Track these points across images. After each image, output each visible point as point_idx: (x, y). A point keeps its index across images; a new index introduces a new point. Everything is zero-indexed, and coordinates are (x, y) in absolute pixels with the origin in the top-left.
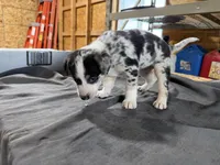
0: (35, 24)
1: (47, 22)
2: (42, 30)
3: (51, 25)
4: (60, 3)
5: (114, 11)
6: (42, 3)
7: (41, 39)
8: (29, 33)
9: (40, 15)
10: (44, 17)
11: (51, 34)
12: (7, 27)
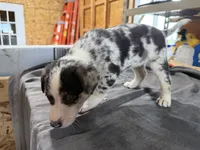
0: (60, 22)
1: (70, 20)
2: (66, 27)
3: (74, 23)
4: (82, 2)
5: (131, 7)
6: (66, 4)
7: (65, 35)
8: (55, 30)
9: (65, 15)
10: (68, 16)
11: (73, 31)
12: (38, 26)
